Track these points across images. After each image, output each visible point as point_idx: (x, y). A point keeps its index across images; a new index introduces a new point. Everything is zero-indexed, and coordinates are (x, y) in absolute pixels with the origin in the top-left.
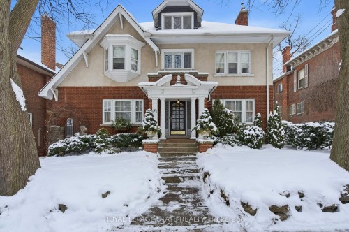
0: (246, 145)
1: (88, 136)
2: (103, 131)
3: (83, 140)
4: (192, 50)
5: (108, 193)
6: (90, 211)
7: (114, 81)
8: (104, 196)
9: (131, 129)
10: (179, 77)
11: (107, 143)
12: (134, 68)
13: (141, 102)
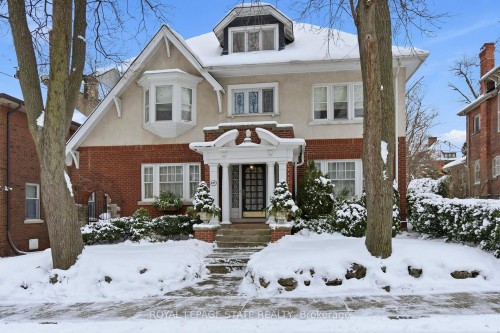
0: (339, 231)
1: (122, 219)
2: (142, 213)
3: (116, 224)
4: (274, 85)
5: (145, 270)
6: (131, 282)
7: (157, 137)
8: (142, 272)
9: (181, 208)
10: (248, 133)
11: (147, 229)
12: (187, 116)
13: (197, 167)
